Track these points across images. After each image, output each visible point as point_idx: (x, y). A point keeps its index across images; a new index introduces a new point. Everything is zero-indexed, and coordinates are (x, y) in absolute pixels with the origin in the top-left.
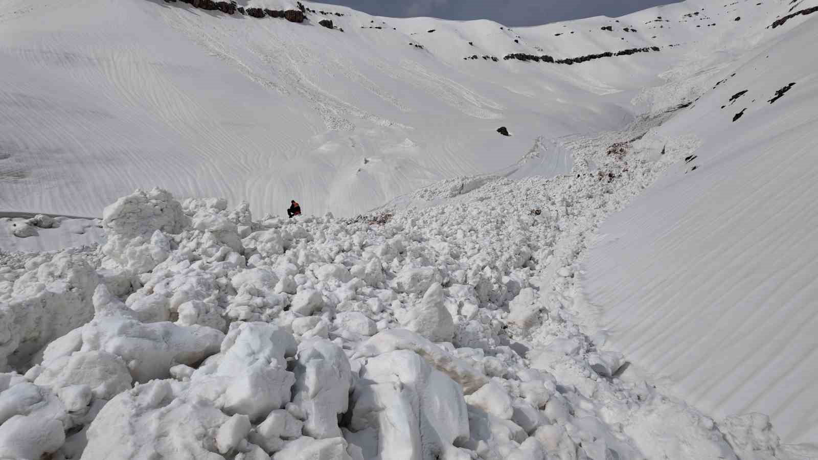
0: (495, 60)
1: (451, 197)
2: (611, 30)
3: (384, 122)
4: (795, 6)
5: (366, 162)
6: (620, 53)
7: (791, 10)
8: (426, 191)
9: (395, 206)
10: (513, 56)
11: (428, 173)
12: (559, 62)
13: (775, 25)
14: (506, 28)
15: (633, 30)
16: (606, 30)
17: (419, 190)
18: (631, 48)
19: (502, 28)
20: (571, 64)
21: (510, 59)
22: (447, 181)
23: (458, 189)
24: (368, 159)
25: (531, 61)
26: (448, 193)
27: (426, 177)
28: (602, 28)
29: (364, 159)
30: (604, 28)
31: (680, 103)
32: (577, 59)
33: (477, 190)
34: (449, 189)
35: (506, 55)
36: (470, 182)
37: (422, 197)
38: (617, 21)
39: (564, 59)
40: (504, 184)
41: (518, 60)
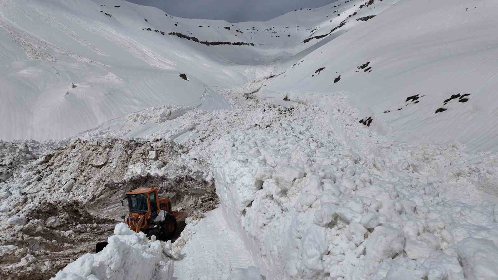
0: (163, 34)
1: (161, 122)
2: (229, 30)
3: (85, 59)
4: (313, 34)
5: (74, 87)
6: (235, 44)
7: (311, 35)
8: (138, 116)
9: (108, 129)
10: (174, 34)
11: (136, 101)
12: (202, 43)
13: (305, 42)
14: (169, 16)
15: (241, 32)
16: (227, 29)
17: (131, 114)
18: (241, 42)
19: (166, 15)
20: (208, 45)
21: (172, 35)
22: (155, 109)
23: (167, 115)
24: (75, 85)
25: (186, 38)
26: (158, 118)
27: (135, 105)
28: (225, 28)
29: (71, 84)
30: (226, 28)
31: (269, 75)
32: (212, 42)
33: (181, 117)
34: (159, 115)
35: (170, 32)
36: (175, 110)
37: (135, 121)
38: (233, 25)
39: (205, 41)
40: (202, 114)
41: (177, 37)
